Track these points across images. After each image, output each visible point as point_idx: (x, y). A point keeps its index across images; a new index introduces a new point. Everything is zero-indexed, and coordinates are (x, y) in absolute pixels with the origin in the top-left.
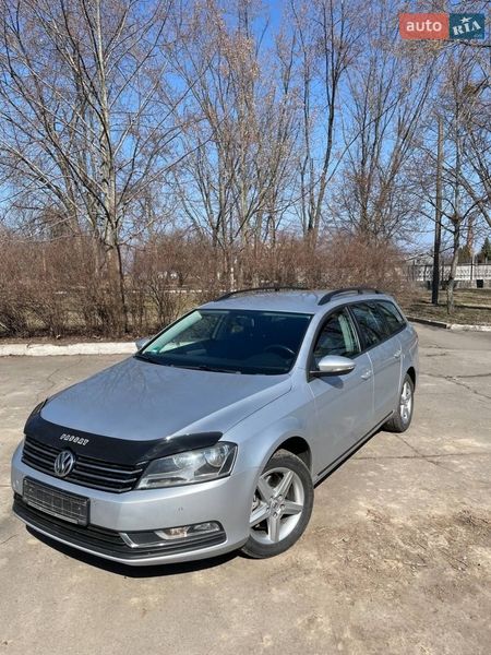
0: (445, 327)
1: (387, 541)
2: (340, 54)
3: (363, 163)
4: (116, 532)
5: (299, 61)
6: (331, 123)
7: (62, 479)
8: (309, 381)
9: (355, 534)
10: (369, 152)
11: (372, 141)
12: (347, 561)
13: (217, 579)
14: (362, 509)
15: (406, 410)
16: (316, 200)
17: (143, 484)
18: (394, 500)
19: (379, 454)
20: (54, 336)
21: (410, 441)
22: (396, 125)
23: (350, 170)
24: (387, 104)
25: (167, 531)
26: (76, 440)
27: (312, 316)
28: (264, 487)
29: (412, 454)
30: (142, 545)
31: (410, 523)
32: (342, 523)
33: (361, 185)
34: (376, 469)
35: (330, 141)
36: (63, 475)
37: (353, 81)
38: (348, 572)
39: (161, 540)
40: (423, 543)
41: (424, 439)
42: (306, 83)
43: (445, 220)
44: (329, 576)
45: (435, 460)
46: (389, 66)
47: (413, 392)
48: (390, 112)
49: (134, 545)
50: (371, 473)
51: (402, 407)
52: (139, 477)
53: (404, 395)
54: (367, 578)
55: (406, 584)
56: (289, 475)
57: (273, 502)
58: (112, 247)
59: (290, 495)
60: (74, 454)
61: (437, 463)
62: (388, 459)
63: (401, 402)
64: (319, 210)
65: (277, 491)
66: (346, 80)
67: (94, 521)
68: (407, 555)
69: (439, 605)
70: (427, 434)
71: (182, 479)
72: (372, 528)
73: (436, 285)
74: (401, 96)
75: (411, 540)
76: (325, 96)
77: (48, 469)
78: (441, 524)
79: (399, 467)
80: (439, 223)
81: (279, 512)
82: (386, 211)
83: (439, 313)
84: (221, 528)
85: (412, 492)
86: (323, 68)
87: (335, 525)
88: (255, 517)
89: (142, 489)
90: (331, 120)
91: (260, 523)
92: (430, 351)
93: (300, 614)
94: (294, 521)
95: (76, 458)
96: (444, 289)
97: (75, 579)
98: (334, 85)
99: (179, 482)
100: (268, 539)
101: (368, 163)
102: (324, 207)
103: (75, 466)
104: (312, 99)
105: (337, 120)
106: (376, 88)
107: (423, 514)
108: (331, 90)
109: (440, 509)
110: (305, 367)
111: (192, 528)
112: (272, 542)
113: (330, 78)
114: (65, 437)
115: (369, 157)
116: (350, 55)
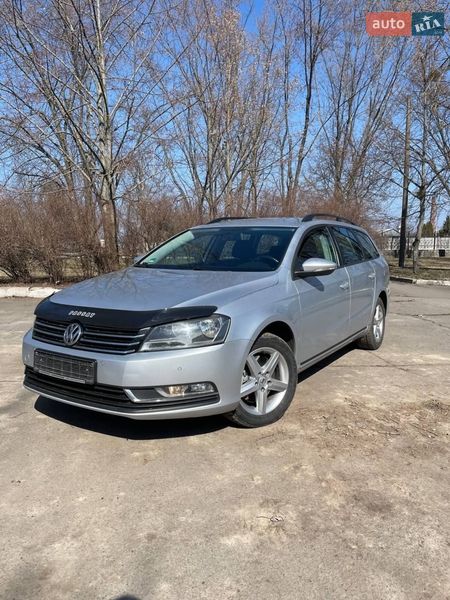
0: (411, 282)
1: (363, 419)
2: (317, 38)
3: (338, 138)
4: (121, 389)
5: (280, 45)
6: (308, 103)
7: (71, 347)
8: (294, 279)
9: (335, 413)
10: (343, 130)
11: (346, 118)
12: (328, 430)
13: (211, 441)
14: (340, 398)
15: (378, 330)
16: (294, 172)
17: (145, 347)
18: (368, 392)
19: (353, 364)
20: (54, 282)
21: (382, 355)
22: (367, 107)
23: (326, 143)
24: (361, 85)
25: (165, 388)
26: (84, 314)
27: (296, 229)
28: (253, 363)
29: (385, 364)
30: (144, 401)
31: (383, 407)
32: (322, 406)
33: (335, 158)
34: (350, 373)
35: (307, 119)
36: (72, 343)
37: (329, 64)
38: (329, 437)
39: (161, 397)
40: (396, 420)
41: (395, 355)
42: (286, 65)
43: (412, 188)
44: (311, 439)
45: (405, 368)
46: (362, 51)
47: (384, 315)
48: (363, 93)
49: (136, 400)
50: (347, 376)
51: (375, 327)
52: (142, 341)
53: (376, 317)
54: (344, 441)
55: (382, 445)
56: (275, 355)
57: (261, 378)
58: (107, 202)
59: (276, 373)
60: (82, 325)
61: (407, 370)
62: (363, 367)
63: (374, 322)
64: (296, 181)
65: (264, 369)
66: (322, 63)
67: (100, 380)
68: (382, 427)
69: (411, 459)
70: (396, 352)
71: (180, 344)
72: (348, 409)
73: (402, 253)
74: (372, 78)
75: (385, 417)
76: (304, 77)
77: (59, 341)
78: (412, 408)
79: (373, 373)
80: (406, 190)
81: (266, 387)
82: (358, 182)
83: (405, 273)
84: (216, 389)
85: (385, 388)
86: (302, 50)
87: (314, 407)
88: (245, 389)
89: (145, 351)
90: (309, 99)
91: (249, 395)
92: (397, 299)
93: (285, 464)
94: (279, 398)
95: (83, 329)
96: (409, 257)
97: (81, 440)
98: (312, 67)
99: (179, 347)
100: (257, 411)
101: (342, 139)
102: (301, 179)
103: (82, 336)
104: (291, 79)
105: (314, 99)
106: (349, 71)
107: (396, 402)
108: (309, 71)
109: (411, 398)
110: (290, 267)
111: (189, 387)
112: (260, 414)
113: (308, 60)
114: (73, 313)
115: (343, 136)
116: (328, 38)
